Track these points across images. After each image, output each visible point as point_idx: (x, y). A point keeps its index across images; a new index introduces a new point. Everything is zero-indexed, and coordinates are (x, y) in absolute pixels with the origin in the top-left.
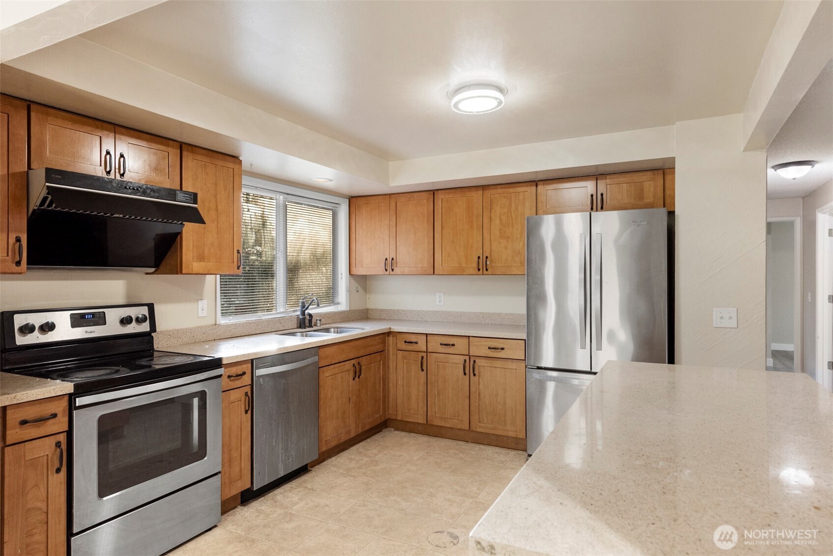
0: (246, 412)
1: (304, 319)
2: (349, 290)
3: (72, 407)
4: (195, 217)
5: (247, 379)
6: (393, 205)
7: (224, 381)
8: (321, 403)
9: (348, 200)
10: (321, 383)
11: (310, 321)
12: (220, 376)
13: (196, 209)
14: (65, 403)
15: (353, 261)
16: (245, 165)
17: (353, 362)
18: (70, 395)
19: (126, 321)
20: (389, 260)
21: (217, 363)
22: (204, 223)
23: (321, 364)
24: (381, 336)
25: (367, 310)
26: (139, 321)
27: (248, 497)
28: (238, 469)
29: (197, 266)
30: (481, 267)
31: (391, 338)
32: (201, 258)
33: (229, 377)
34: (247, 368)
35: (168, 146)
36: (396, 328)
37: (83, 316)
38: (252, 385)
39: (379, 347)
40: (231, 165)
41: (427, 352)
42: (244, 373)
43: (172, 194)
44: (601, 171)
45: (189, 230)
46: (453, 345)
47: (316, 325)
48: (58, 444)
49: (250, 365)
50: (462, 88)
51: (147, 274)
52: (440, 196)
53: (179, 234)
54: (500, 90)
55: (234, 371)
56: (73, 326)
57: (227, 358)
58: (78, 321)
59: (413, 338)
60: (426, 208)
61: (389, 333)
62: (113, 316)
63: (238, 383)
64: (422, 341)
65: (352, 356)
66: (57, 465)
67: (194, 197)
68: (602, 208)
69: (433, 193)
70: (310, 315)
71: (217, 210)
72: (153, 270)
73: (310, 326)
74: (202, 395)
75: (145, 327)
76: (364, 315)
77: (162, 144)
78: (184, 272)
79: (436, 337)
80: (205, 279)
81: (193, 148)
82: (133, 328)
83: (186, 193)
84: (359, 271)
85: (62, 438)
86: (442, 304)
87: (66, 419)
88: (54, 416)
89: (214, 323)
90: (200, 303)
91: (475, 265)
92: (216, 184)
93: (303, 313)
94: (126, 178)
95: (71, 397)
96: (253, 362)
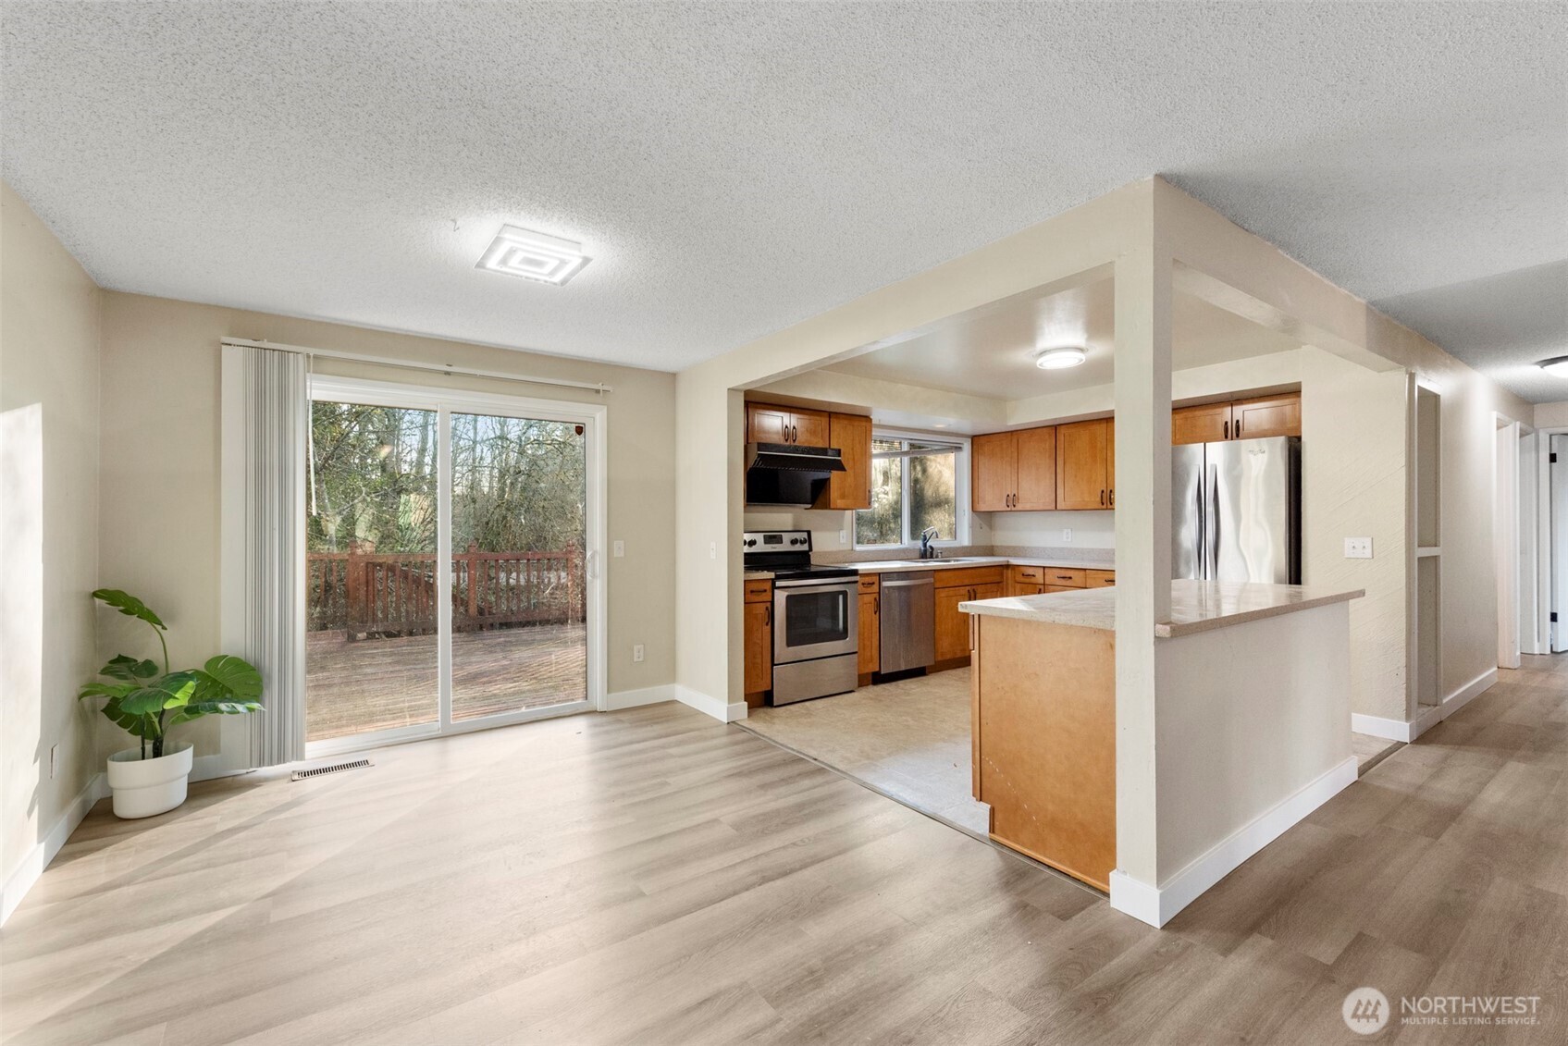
0: (875, 613)
1: (925, 551)
2: (972, 527)
3: (774, 587)
4: (839, 466)
5: (875, 588)
6: (1015, 441)
7: (859, 586)
8: (937, 619)
9: (970, 440)
10: (937, 602)
11: (932, 553)
12: (856, 582)
13: (839, 460)
14: (770, 584)
15: (976, 498)
16: (875, 421)
17: (968, 588)
18: (772, 580)
19: (794, 542)
20: (1011, 496)
21: (855, 572)
22: (845, 470)
23: (937, 586)
24: (999, 568)
25: (993, 546)
26: (802, 542)
27: (878, 678)
28: (869, 654)
29: (840, 503)
30: (1104, 501)
31: (1010, 571)
32: (843, 496)
33: (863, 584)
34: (875, 579)
35: (821, 416)
36: (1014, 561)
37: (770, 537)
38: (879, 593)
39: (997, 579)
40: (864, 424)
41: (1044, 584)
42: (873, 583)
43: (824, 451)
44: (1236, 397)
45: (835, 476)
46: (1070, 578)
47: (937, 557)
48: (767, 609)
49: (878, 578)
50: (1043, 353)
51: (806, 509)
52: (1062, 431)
53: (829, 479)
54: (1081, 350)
55: (867, 580)
56: (765, 543)
57: (863, 570)
58: (769, 540)
59: (1030, 571)
60: (1049, 444)
61: (1008, 566)
62: (787, 538)
63: (869, 590)
64: (1039, 573)
65: (967, 582)
66: (767, 620)
67: (838, 452)
68: (1238, 436)
69: (1055, 428)
70: (931, 547)
71: (854, 459)
72: (810, 506)
73: (932, 557)
74: (845, 594)
75: (805, 547)
76: (990, 551)
77: (818, 415)
78: (832, 507)
79: (1054, 570)
80: (844, 514)
81: (837, 414)
82: (798, 548)
83: (833, 449)
84: (983, 507)
85: (769, 605)
86: (1070, 540)
87: (771, 594)
88: (765, 591)
89: (850, 548)
90: (841, 533)
91: (1099, 499)
92: (853, 440)
93: (925, 545)
94: (796, 443)
95: (773, 581)
96: (881, 575)
